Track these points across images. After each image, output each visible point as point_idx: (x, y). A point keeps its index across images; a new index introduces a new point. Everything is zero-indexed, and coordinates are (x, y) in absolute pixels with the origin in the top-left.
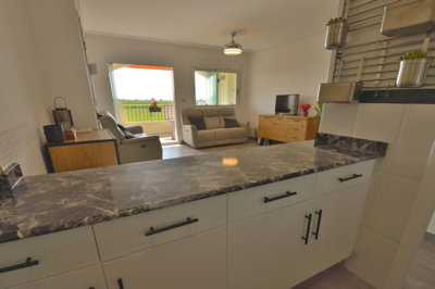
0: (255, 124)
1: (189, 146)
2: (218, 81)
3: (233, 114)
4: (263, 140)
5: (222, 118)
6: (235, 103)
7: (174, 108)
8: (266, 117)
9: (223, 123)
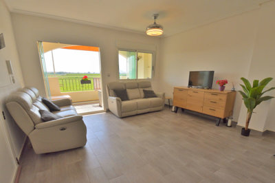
0: (170, 95)
1: (114, 115)
2: (138, 59)
3: (150, 86)
4: (177, 108)
5: (142, 89)
6: (150, 77)
7: (101, 80)
8: (181, 90)
9: (143, 94)
